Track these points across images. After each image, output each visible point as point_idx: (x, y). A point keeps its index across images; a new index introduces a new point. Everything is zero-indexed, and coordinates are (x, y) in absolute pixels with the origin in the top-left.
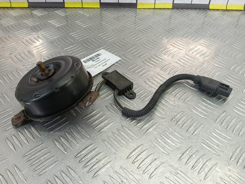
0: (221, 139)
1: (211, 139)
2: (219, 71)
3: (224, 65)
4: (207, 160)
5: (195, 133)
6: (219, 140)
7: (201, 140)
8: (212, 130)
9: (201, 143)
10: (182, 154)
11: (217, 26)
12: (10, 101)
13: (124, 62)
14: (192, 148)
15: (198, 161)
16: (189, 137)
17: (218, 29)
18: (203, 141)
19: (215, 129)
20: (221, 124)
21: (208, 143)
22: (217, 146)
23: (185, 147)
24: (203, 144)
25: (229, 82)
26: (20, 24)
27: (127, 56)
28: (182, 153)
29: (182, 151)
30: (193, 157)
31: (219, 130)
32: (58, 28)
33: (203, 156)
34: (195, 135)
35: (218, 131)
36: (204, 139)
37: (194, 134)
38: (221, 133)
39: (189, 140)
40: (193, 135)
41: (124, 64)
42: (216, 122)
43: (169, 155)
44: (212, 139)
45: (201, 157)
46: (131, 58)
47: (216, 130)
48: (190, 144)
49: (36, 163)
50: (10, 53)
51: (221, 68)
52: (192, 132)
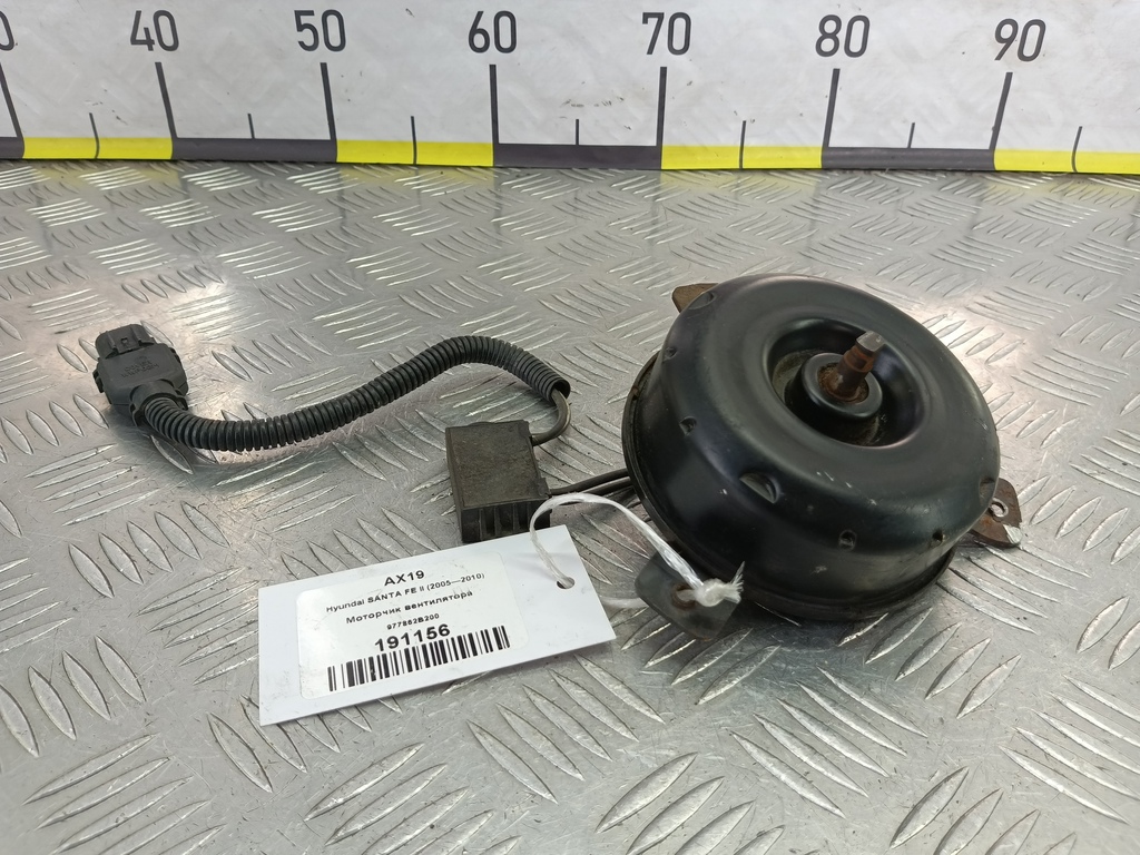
0: (1119, 735)
1: (1061, 732)
2: (1069, 417)
3: (1089, 392)
4: (1053, 843)
5: (976, 702)
6: (1108, 739)
7: (1010, 736)
8: (1065, 690)
9: (1012, 754)
10: (907, 811)
11: (1035, 235)
12: (15, 530)
13: (597, 371)
14: (960, 776)
15: (1001, 847)
16: (942, 720)
17: (1041, 245)
18: (1023, 746)
19: (1079, 684)
20: (1111, 661)
21: (1047, 755)
22: (1101, 769)
23: (927, 776)
24: (1019, 760)
25: (1125, 464)
26: (125, 221)
27: (610, 350)
28: (910, 804)
29: (910, 792)
30: (973, 825)
31: (1103, 690)
32: (296, 238)
33: (1029, 823)
34: (974, 710)
35: (1093, 694)
36: (1023, 731)
37: (967, 710)
38: (1114, 702)
39: (942, 736)
40: (963, 714)
41: (594, 381)
42: (1081, 650)
43: (837, 811)
44: (1066, 736)
45: (1017, 829)
46: (630, 359)
47: (1086, 690)
48: (951, 760)
49: (98, 835)
50: (57, 329)
51: (1079, 406)
52: (959, 696)
